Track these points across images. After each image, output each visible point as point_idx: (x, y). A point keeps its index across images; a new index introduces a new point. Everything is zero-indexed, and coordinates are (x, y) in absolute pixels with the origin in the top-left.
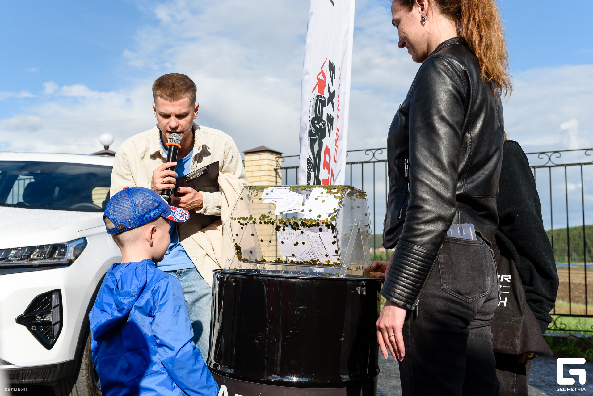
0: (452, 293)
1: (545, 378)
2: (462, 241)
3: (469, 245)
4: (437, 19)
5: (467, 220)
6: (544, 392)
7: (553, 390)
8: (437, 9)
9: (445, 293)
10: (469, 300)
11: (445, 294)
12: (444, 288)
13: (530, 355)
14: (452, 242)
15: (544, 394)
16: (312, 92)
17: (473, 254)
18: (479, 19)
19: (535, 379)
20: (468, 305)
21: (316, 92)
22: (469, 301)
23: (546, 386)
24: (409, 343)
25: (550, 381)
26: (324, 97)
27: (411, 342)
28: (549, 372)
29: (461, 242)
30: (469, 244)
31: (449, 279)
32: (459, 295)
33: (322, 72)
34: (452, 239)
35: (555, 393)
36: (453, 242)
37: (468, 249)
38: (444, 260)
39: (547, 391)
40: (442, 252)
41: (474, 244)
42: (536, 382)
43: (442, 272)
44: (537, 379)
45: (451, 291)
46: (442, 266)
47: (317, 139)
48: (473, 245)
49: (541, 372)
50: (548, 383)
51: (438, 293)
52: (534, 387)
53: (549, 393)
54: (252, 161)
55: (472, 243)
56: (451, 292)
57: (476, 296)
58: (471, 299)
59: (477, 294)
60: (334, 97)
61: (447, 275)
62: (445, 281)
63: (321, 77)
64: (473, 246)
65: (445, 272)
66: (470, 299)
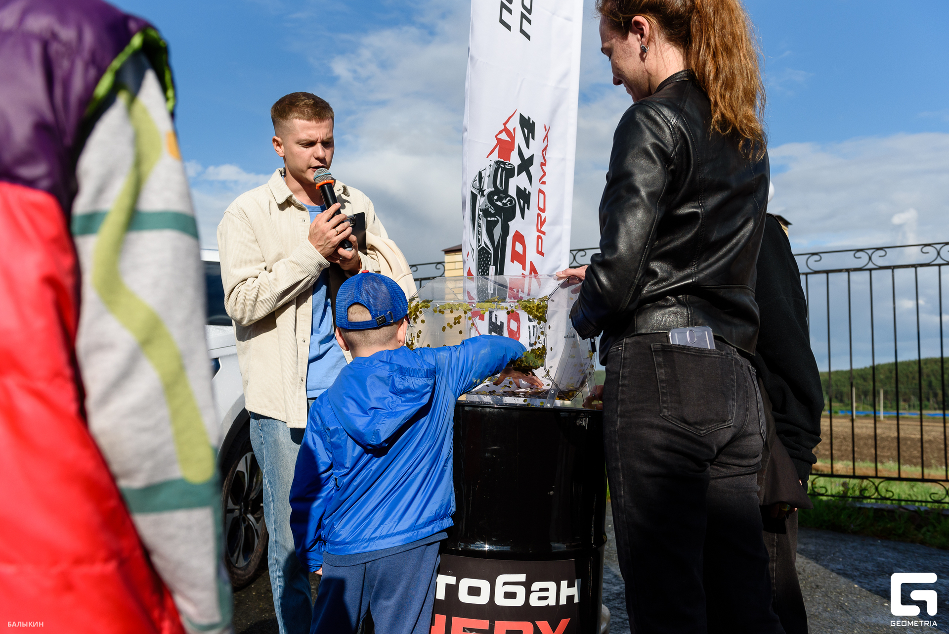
0: (676, 422)
1: (859, 564)
2: (692, 350)
3: (704, 356)
4: (662, 47)
5: (700, 321)
6: (856, 584)
7: (870, 581)
8: (662, 35)
9: (666, 421)
10: (702, 432)
11: (666, 424)
12: (664, 416)
13: (785, 508)
14: (677, 352)
15: (856, 586)
16: (487, 157)
17: (709, 368)
18: (716, 45)
19: (844, 566)
20: (701, 439)
21: (495, 157)
22: (701, 434)
23: (860, 576)
24: (621, 491)
25: (866, 568)
26: (509, 164)
27: (624, 491)
28: (866, 557)
29: (691, 352)
30: (703, 354)
31: (671, 402)
32: (685, 425)
33: (506, 130)
34: (677, 348)
35: (873, 585)
36: (679, 351)
37: (701, 361)
38: (665, 376)
39: (861, 582)
40: (663, 366)
41: (711, 354)
42: (847, 570)
43: (661, 393)
44: (848, 565)
45: (674, 419)
46: (662, 385)
47: (498, 220)
48: (709, 355)
49: (855, 557)
50: (863, 572)
51: (656, 421)
52: (843, 576)
53: (865, 586)
54: (455, 262)
55: (707, 354)
56: (674, 421)
57: (711, 427)
58: (705, 431)
59: (714, 424)
60: (532, 164)
61: (669, 397)
62: (666, 405)
63: (504, 136)
64: (710, 357)
65: (667, 393)
66: (702, 430)
